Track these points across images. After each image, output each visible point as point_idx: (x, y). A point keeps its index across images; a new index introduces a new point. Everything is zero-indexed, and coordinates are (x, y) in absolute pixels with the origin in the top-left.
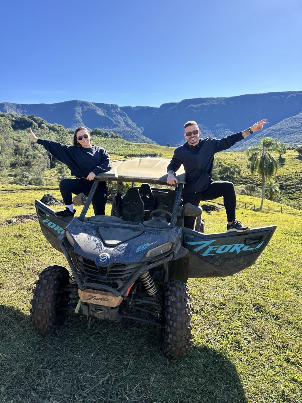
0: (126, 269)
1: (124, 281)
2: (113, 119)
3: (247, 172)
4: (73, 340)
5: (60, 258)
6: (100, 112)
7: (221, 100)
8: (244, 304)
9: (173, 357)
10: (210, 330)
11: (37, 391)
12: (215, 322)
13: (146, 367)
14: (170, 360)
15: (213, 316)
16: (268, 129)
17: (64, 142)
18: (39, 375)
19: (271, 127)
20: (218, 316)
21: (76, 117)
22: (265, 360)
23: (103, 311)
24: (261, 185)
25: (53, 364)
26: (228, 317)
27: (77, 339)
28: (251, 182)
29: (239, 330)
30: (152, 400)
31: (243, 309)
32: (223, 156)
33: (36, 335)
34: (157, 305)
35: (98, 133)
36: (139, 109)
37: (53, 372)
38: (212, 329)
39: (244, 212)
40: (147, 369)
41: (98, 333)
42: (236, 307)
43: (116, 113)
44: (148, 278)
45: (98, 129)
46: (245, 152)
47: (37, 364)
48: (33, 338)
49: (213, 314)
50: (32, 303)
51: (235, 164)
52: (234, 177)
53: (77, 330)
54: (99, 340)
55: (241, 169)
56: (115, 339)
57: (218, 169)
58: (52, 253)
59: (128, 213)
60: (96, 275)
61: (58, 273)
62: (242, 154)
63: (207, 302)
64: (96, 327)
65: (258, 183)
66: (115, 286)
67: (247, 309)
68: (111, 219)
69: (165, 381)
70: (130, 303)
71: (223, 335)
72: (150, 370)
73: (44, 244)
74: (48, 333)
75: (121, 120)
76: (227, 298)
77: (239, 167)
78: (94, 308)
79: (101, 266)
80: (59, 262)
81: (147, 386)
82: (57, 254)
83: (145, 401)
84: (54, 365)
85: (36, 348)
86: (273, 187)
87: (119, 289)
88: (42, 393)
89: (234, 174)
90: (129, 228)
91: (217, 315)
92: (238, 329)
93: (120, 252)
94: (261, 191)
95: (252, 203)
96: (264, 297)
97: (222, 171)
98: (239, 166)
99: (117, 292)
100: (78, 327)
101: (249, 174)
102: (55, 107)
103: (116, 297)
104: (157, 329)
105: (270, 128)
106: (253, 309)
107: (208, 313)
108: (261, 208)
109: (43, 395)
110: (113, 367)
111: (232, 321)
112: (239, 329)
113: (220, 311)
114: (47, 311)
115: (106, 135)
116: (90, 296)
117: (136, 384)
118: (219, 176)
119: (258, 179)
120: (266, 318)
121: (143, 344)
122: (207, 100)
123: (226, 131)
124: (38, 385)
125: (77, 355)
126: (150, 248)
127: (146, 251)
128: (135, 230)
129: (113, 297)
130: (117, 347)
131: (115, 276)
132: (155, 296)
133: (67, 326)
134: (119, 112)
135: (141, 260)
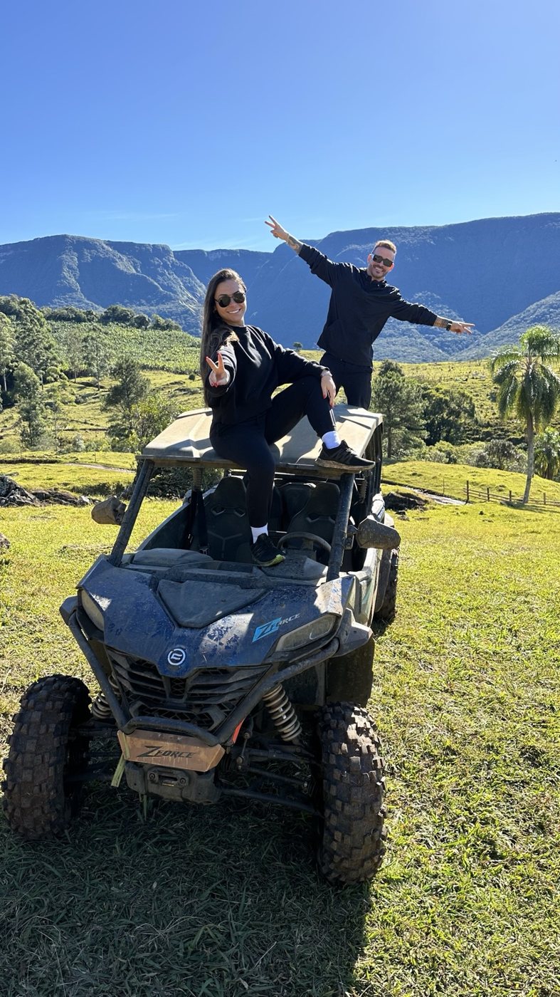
0: (230, 680)
1: (226, 709)
2: (158, 281)
3: (490, 411)
4: (105, 851)
5: (56, 650)
6: (125, 265)
7: (425, 234)
8: (500, 749)
9: (344, 883)
10: (424, 813)
11: (32, 977)
12: (435, 794)
13: (283, 908)
14: (337, 890)
15: (430, 781)
16: (538, 303)
17: (34, 340)
18: (33, 940)
19: (548, 299)
20: (441, 779)
21: (65, 278)
22: (553, 881)
23: (178, 781)
24: (525, 442)
25: (64, 912)
26: (465, 780)
27: (115, 848)
28: (500, 435)
29: (490, 812)
30: (300, 985)
31: (497, 761)
32: (433, 371)
33: (17, 844)
34: (302, 763)
35: (122, 319)
36: (222, 255)
37: (65, 932)
38: (428, 812)
39: (487, 510)
40: (285, 914)
41: (163, 832)
42: (482, 757)
43: (166, 266)
44: (279, 699)
45: (121, 308)
46: (484, 362)
47: (25, 913)
48: (10, 851)
49: (430, 774)
50: (6, 767)
51: (462, 391)
52: (460, 422)
53: (113, 827)
54: (167, 848)
55: (476, 403)
56: (206, 845)
57: (421, 405)
58: (34, 636)
59: (221, 538)
60: (158, 698)
61: (67, 694)
62: (476, 366)
63: (414, 747)
64: (157, 817)
65: (517, 436)
66: (205, 722)
67: (508, 760)
68: (186, 558)
69: (328, 939)
70: (240, 760)
71: (455, 824)
72: (291, 915)
73: (12, 615)
74: (46, 838)
75: (178, 284)
76: (459, 736)
77: (471, 399)
78: (156, 775)
79: (172, 676)
80: (54, 660)
81: (288, 954)
82: (46, 640)
83: (285, 988)
84: (66, 914)
85: (20, 876)
86: (554, 445)
87: (215, 728)
88: (43, 982)
89: (458, 415)
90: (231, 581)
91: (437, 778)
92: (487, 808)
93: (215, 642)
94: (525, 455)
95: (503, 486)
96: (544, 730)
97: (429, 408)
98: (471, 396)
99: (211, 737)
100: (114, 819)
101: (494, 414)
102: (11, 252)
103: (208, 749)
104: (301, 816)
105: (543, 301)
106: (521, 761)
107: (416, 773)
108: (525, 498)
109: (46, 986)
110: (205, 913)
111: (475, 791)
112: (490, 809)
113: (445, 767)
114: (44, 786)
115: (141, 323)
116: (148, 747)
117: (261, 951)
118: (424, 422)
119: (516, 428)
120: (552, 781)
121: (271, 854)
122: (389, 234)
123: (438, 308)
124: (33, 963)
125: (119, 888)
126: (285, 629)
127: (275, 637)
128: (245, 585)
129: (202, 749)
130: (211, 864)
131: (204, 697)
132: (296, 742)
133: (89, 818)
134: (172, 264)
135: (265, 659)
